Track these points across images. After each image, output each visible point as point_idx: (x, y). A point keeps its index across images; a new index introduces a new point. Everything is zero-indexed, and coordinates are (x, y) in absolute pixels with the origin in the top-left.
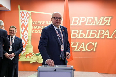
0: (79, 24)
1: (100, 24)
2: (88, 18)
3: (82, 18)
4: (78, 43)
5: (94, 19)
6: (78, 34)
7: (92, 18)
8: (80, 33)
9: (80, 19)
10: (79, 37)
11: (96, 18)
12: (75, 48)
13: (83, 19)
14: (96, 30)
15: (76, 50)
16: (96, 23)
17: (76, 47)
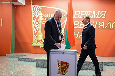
0: (80, 17)
1: (97, 17)
2: (88, 12)
3: (82, 12)
4: (78, 32)
5: (93, 12)
6: (79, 25)
7: (91, 12)
8: (81, 24)
9: (81, 12)
10: (80, 27)
11: (94, 12)
12: (76, 36)
13: (84, 13)
14: (93, 22)
15: (77, 38)
16: (94, 16)
17: (78, 35)
